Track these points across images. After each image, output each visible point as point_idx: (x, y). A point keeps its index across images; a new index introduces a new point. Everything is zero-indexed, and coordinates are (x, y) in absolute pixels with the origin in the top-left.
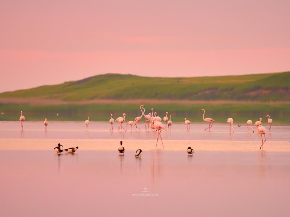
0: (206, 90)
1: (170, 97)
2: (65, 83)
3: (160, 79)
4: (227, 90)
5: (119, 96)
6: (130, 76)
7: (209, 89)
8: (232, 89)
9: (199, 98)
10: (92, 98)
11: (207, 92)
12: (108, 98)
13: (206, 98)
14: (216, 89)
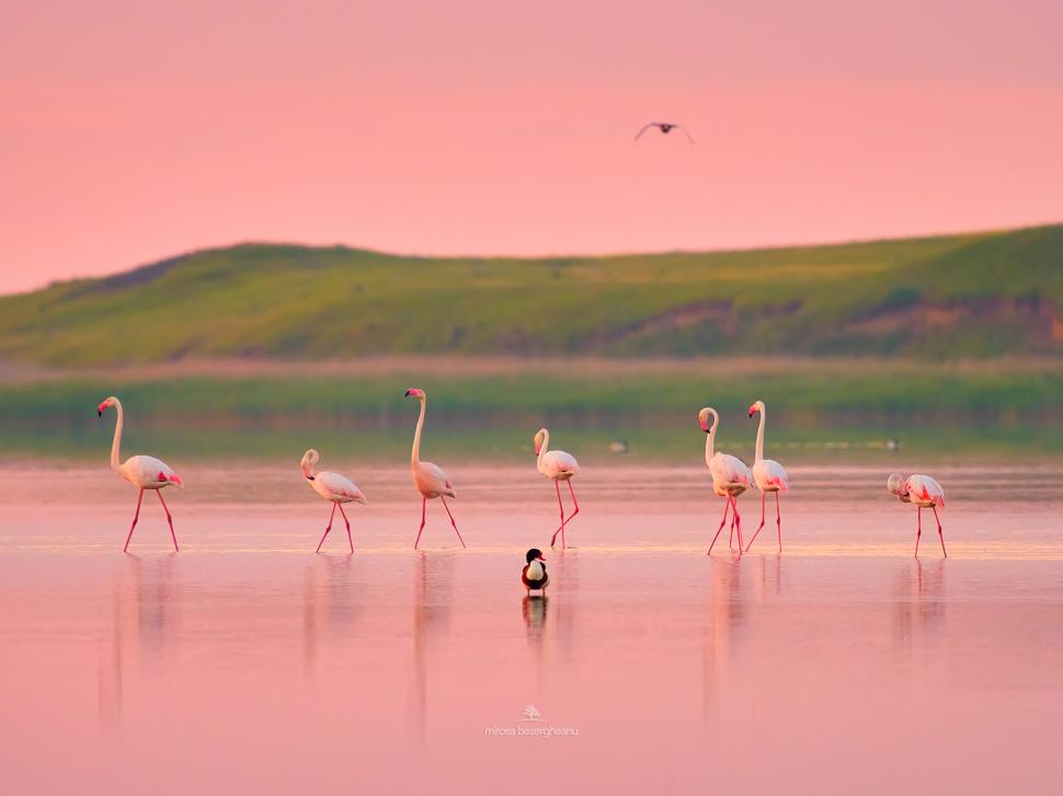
0: (676, 311)
1: (520, 344)
2: (55, 285)
3: (476, 265)
4: (768, 311)
5: (292, 345)
6: (341, 255)
7: (692, 308)
8: (794, 306)
9: (647, 349)
10: (178, 355)
11: (683, 321)
12: (249, 353)
13: (680, 347)
14: (726, 305)
